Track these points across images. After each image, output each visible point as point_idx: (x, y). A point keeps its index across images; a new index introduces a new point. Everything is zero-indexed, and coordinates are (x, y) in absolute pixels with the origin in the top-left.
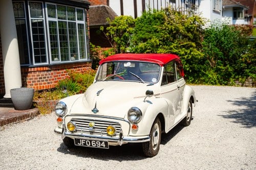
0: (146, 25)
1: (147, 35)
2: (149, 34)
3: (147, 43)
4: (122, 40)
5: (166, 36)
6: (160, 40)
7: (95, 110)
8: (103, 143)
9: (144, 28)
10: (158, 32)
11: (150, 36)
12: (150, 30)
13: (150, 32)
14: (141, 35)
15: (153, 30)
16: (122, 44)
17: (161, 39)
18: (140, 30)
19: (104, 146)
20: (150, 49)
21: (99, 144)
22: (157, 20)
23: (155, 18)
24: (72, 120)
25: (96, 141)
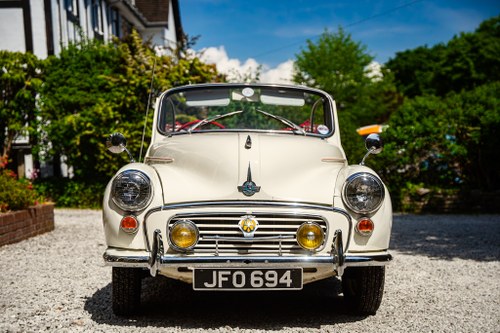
0: (77, 74)
1: (80, 97)
2: (85, 93)
3: (83, 116)
4: (12, 108)
5: (129, 99)
6: (114, 110)
7: (249, 187)
8: (288, 273)
9: (72, 80)
10: (108, 91)
11: (88, 100)
12: (87, 85)
13: (88, 90)
14: (66, 97)
15: (95, 85)
16: (13, 117)
17: (117, 106)
18: (62, 85)
19: (289, 282)
20: (90, 129)
21: (275, 279)
22: (104, 63)
23: (98, 59)
24: (172, 222)
25: (264, 271)
